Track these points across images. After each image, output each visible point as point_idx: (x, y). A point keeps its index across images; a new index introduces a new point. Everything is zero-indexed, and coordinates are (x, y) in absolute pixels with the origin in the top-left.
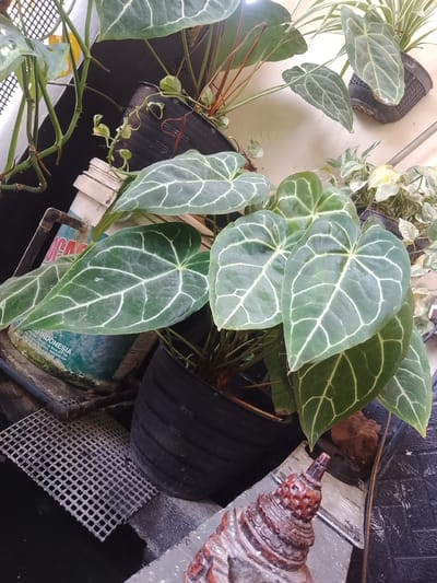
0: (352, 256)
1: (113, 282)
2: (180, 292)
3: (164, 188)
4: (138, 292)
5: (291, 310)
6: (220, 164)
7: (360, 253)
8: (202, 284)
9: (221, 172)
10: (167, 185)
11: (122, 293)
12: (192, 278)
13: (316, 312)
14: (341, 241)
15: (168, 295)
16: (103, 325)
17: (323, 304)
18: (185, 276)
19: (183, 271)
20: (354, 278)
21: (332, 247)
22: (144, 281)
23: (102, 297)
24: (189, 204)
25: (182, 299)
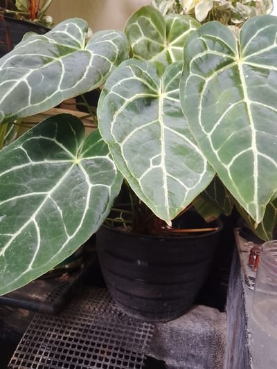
0: (240, 62)
1: (18, 213)
2: (91, 186)
3: (23, 83)
4: (49, 209)
5: (216, 152)
6: (65, 36)
7: (247, 54)
8: (107, 166)
9: (70, 43)
10: (24, 79)
11: (33, 219)
12: (95, 165)
13: (246, 142)
14: (222, 51)
15: (80, 196)
16: (30, 268)
17: (245, 129)
18: (86, 167)
19: (83, 162)
20: (258, 82)
21: (216, 62)
22: (49, 194)
23: (14, 236)
24: (59, 89)
25: (97, 193)
